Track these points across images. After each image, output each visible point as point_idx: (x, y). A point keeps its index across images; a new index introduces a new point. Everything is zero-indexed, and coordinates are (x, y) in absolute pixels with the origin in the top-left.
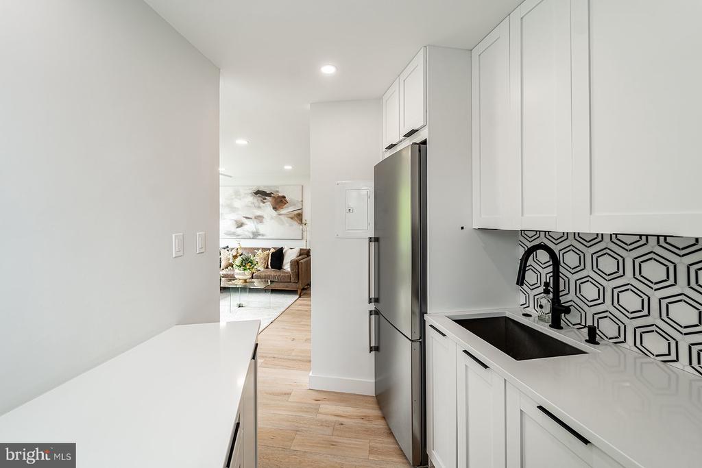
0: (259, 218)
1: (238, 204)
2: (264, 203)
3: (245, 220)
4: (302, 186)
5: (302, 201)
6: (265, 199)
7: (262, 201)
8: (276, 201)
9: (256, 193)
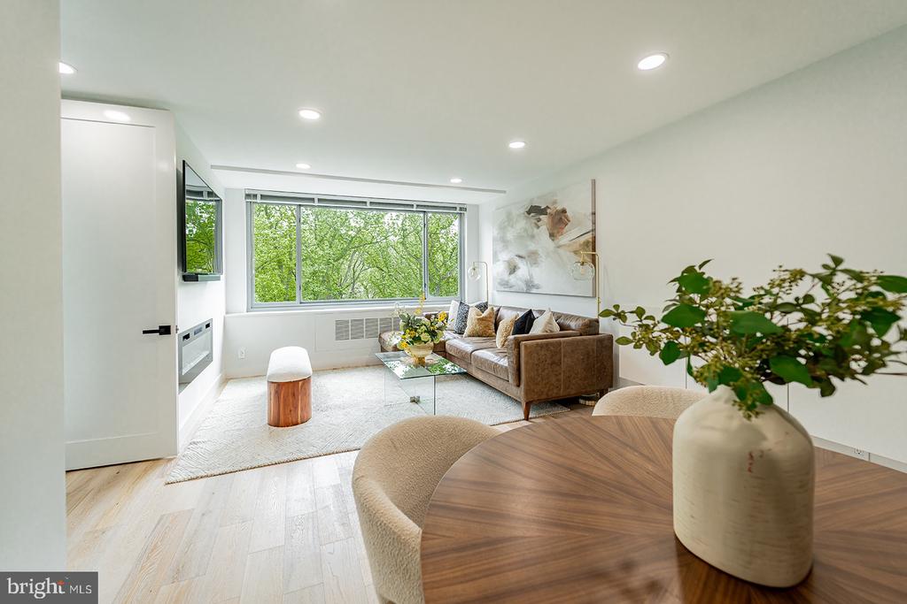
0: (532, 257)
1: (510, 235)
2: (538, 227)
3: (518, 261)
4: (594, 182)
5: (594, 214)
6: (539, 220)
7: (536, 224)
8: (552, 221)
9: (529, 213)
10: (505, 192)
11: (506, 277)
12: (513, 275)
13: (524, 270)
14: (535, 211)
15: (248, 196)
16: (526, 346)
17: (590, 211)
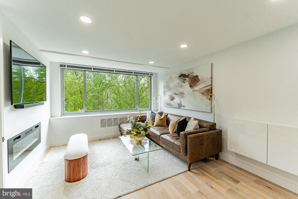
0: (182, 94)
1: (171, 85)
2: (184, 83)
3: (175, 96)
4: (212, 64)
5: (212, 78)
6: (185, 80)
7: (183, 81)
8: (191, 80)
9: (180, 76)
10: (169, 68)
11: (169, 101)
12: (172, 102)
13: (177, 100)
14: (183, 76)
15: (61, 66)
16: (190, 138)
17: (210, 77)
